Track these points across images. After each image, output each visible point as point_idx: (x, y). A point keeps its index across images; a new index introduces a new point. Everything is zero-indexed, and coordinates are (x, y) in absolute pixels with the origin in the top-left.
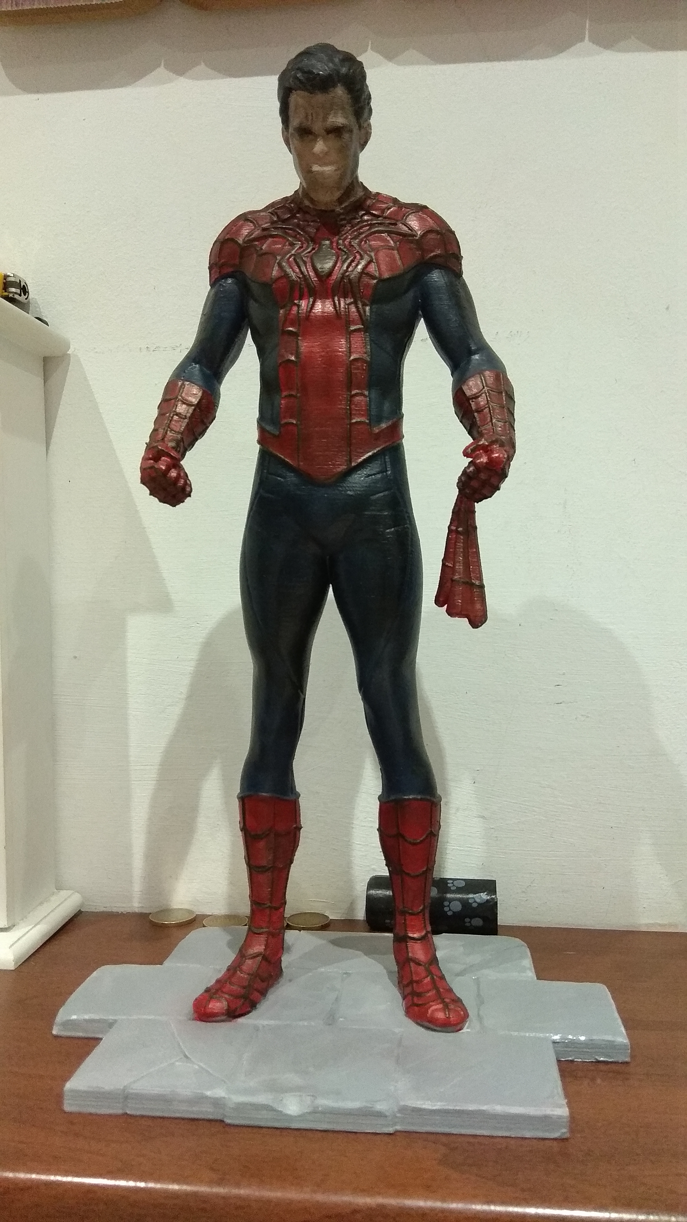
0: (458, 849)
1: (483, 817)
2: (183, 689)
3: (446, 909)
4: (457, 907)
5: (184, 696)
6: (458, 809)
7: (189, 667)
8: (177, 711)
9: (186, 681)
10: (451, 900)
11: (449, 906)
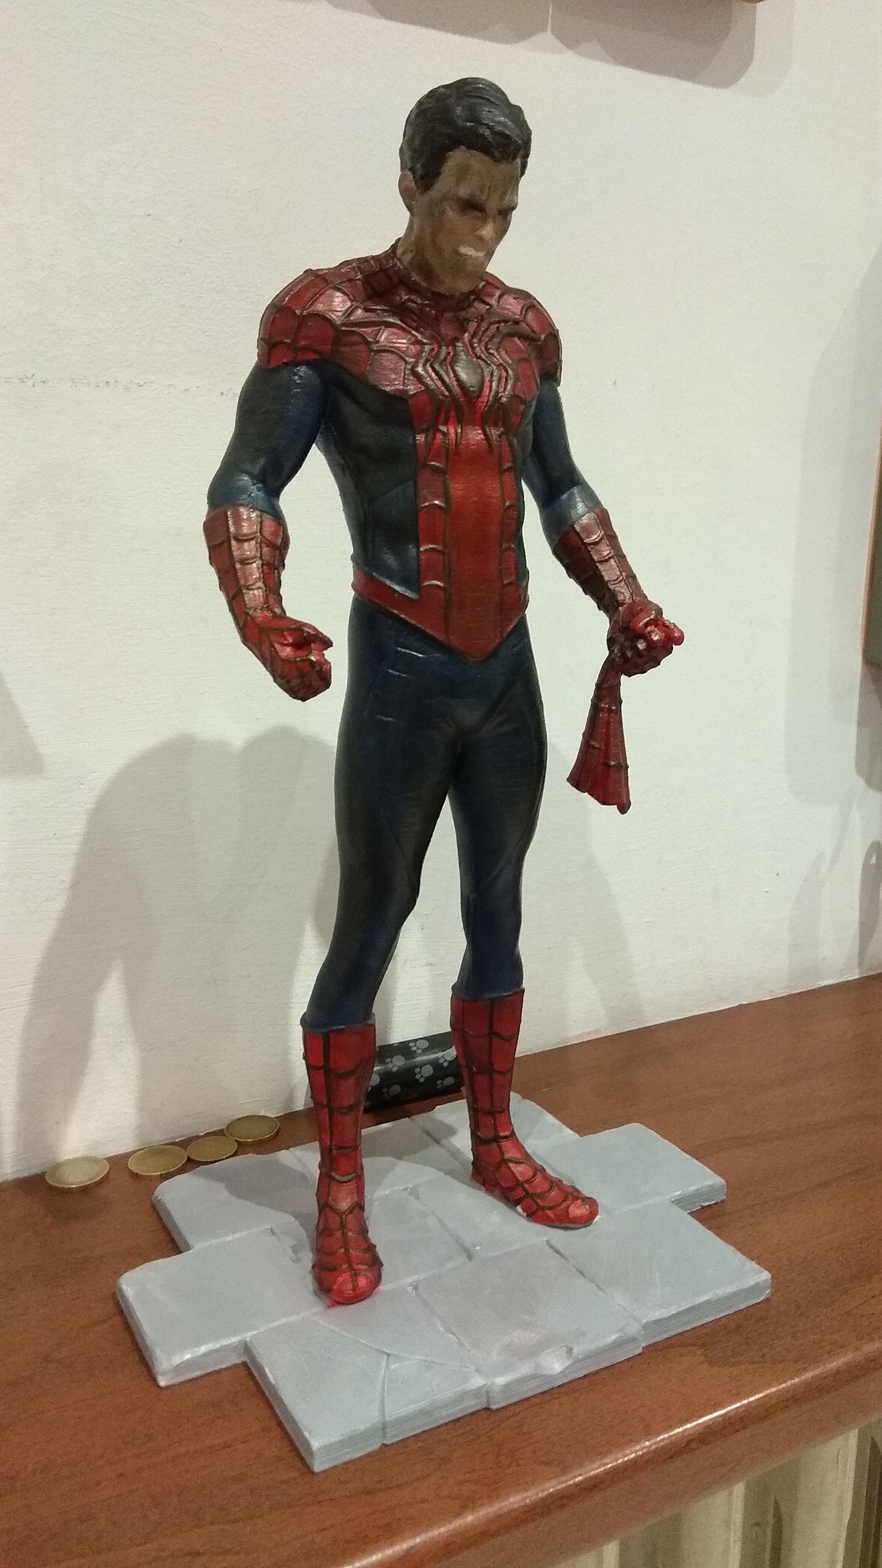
0: (405, 1005)
1: (431, 965)
2: (67, 877)
3: (418, 1076)
4: (428, 1071)
5: (66, 886)
6: (405, 962)
7: (73, 845)
8: (57, 906)
9: (69, 864)
10: (421, 1065)
11: (420, 1072)
